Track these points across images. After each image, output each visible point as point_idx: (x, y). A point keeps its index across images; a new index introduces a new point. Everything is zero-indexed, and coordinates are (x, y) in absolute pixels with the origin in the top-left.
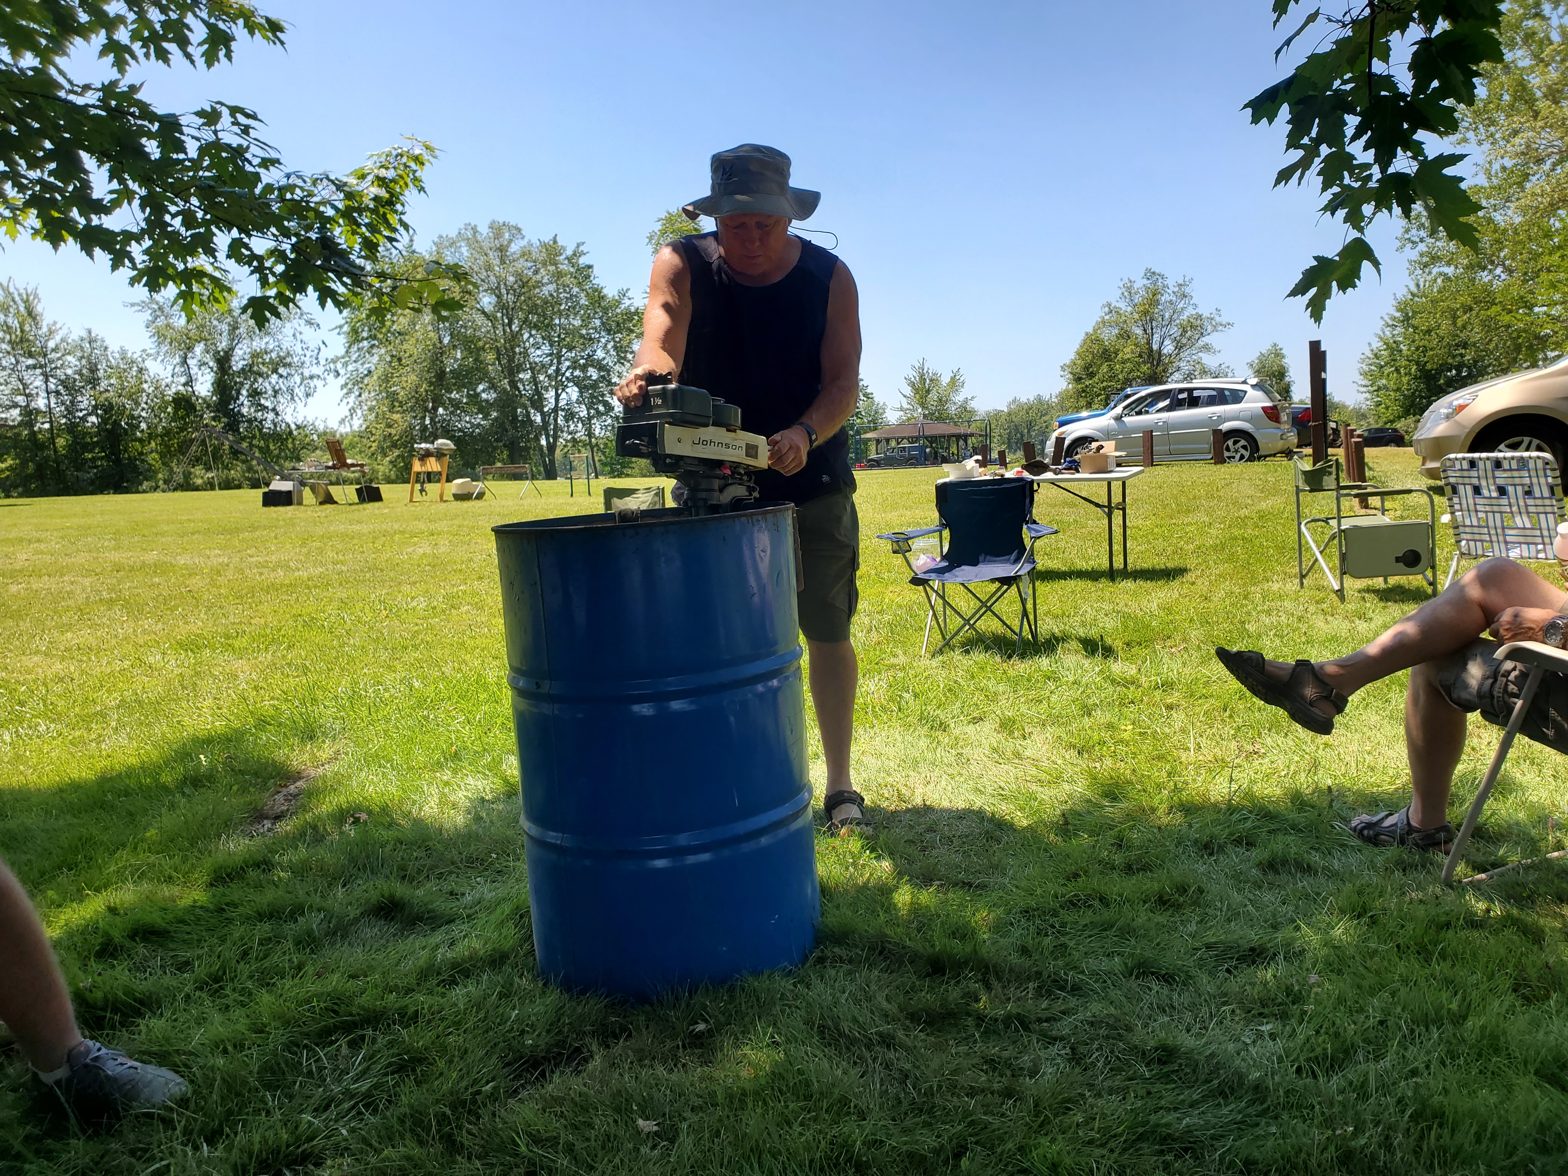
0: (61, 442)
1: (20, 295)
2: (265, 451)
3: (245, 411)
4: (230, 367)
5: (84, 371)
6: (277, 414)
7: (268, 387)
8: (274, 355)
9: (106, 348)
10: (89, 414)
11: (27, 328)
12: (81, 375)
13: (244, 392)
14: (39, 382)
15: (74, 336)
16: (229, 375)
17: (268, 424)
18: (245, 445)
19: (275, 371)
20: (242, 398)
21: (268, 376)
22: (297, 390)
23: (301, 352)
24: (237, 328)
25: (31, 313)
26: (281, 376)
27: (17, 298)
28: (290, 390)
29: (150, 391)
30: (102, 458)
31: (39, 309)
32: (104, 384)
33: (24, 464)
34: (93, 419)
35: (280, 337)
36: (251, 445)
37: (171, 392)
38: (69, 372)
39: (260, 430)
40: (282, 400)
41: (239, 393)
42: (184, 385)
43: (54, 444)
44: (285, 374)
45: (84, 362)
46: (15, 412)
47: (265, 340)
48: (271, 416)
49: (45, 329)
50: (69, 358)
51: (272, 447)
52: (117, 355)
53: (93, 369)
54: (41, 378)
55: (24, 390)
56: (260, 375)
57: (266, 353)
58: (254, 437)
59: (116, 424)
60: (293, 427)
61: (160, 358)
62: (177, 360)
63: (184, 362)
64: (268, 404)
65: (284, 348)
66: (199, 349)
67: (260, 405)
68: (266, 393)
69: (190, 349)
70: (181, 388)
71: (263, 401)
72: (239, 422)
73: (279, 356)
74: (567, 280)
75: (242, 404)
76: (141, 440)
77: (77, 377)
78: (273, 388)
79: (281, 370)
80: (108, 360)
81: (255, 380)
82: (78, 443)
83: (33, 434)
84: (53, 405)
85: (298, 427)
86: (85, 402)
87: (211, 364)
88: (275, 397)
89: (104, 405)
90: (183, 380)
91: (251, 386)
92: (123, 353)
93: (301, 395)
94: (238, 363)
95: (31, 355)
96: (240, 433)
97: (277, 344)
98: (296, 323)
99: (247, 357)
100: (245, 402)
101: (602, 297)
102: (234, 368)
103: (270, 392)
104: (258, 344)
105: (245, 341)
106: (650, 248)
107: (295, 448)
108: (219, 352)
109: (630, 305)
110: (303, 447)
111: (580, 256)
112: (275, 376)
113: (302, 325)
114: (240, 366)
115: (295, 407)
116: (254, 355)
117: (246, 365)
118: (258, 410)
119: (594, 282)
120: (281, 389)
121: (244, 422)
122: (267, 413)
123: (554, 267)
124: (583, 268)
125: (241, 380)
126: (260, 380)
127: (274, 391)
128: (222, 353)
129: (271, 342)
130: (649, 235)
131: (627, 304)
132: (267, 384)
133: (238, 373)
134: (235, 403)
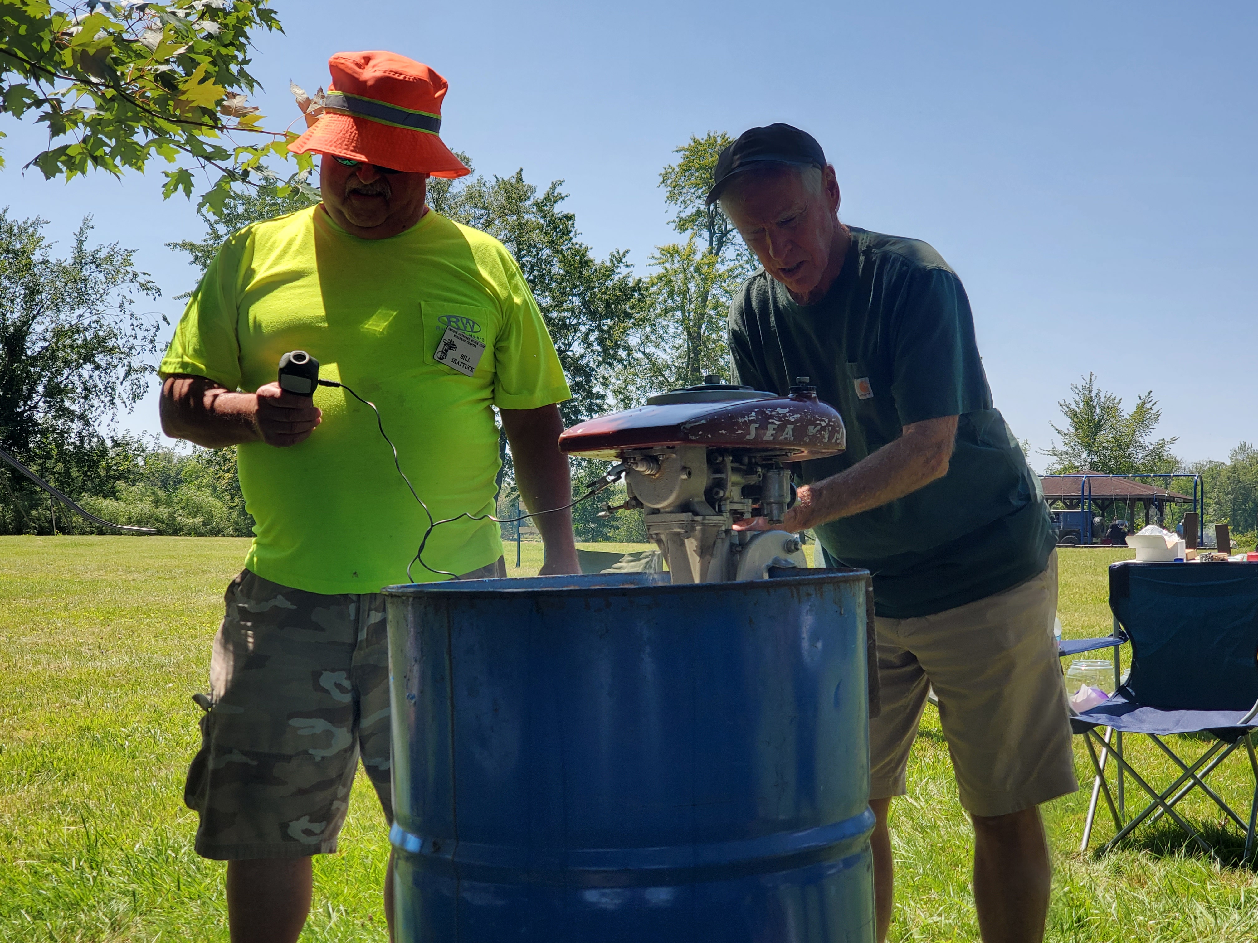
2: (65, 479)
3: (39, 416)
4: (23, 350)
6: (87, 423)
7: (78, 383)
8: (89, 335)
13: (40, 389)
16: (21, 362)
17: (73, 438)
18: (34, 468)
19: (89, 358)
20: (36, 398)
21: (79, 366)
22: (119, 389)
23: (129, 332)
24: (39, 292)
26: (98, 367)
28: (110, 389)
35: (101, 307)
36: (43, 470)
39: (60, 446)
40: (96, 403)
41: (32, 391)
44: (103, 364)
47: (78, 312)
48: (77, 426)
51: (74, 472)
56: (67, 363)
57: (78, 332)
58: (48, 456)
60: (109, 443)
64: (75, 407)
65: (106, 323)
67: (63, 409)
68: (73, 390)
71: (67, 403)
72: (29, 433)
73: (96, 336)
74: (535, 236)
75: (35, 407)
78: (84, 383)
79: (100, 359)
81: (59, 372)
85: (116, 444)
88: (86, 397)
91: (51, 379)
93: (124, 396)
94: (34, 346)
96: (29, 450)
97: (95, 318)
98: (125, 288)
99: (49, 335)
100: (41, 404)
101: (585, 263)
102: (29, 352)
103: (79, 390)
104: (67, 317)
105: (47, 313)
106: (664, 192)
107: (108, 477)
108: (7, 327)
109: (628, 275)
110: (121, 476)
111: (556, 202)
112: (88, 367)
113: (134, 290)
114: (37, 349)
115: (114, 415)
116: (59, 333)
117: (46, 348)
118: (59, 417)
119: (574, 241)
120: (95, 386)
121: (36, 433)
122: (72, 421)
123: (515, 218)
124: (559, 219)
125: (38, 370)
126: (66, 372)
127: (85, 389)
128: (12, 330)
129: (87, 315)
130: (663, 172)
131: (624, 274)
132: (76, 378)
133: (33, 360)
134: (25, 404)
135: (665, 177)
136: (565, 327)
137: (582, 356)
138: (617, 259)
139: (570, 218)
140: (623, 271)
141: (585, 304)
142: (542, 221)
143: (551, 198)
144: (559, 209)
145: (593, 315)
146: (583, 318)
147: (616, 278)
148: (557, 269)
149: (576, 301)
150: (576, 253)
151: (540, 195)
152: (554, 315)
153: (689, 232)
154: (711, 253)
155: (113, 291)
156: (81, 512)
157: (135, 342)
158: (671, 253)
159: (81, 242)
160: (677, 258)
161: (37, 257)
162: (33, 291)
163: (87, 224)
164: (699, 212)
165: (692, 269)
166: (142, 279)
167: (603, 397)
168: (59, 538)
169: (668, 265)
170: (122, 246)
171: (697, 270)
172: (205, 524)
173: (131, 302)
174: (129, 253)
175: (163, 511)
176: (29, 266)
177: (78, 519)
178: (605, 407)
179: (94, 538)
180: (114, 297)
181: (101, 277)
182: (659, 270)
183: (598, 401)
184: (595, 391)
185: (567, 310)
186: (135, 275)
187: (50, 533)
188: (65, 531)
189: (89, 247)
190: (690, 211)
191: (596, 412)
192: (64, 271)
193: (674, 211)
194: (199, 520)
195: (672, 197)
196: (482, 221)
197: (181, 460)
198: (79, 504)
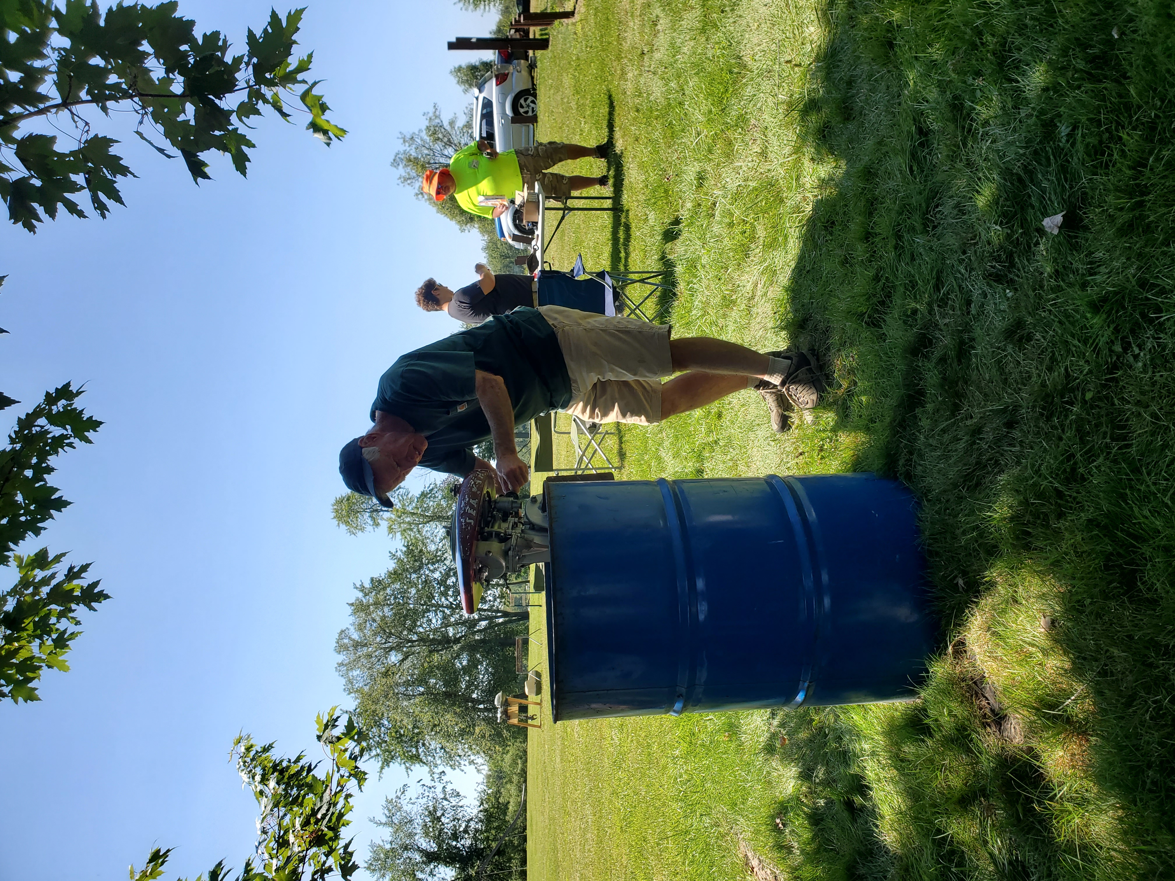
2: (499, 829)
3: (468, 842)
4: (434, 853)
6: (471, 819)
7: (451, 824)
8: (427, 819)
13: (454, 843)
16: (441, 853)
17: (479, 826)
18: (494, 845)
19: (439, 819)
20: (459, 845)
21: (443, 824)
22: (454, 803)
24: (406, 845)
26: (443, 815)
28: (455, 808)
35: (414, 814)
36: (494, 840)
39: (483, 832)
40: (461, 814)
41: (455, 847)
44: (441, 812)
47: (416, 825)
48: (472, 824)
51: (496, 824)
56: (441, 830)
57: (426, 825)
58: (488, 838)
60: (481, 808)
64: (463, 825)
67: (464, 831)
68: (455, 827)
71: (461, 829)
72: (476, 848)
73: (428, 816)
74: (381, 597)
75: (463, 845)
78: (451, 821)
79: (439, 814)
81: (446, 834)
85: (482, 804)
87: (432, 866)
88: (458, 820)
91: (449, 838)
94: (433, 847)
96: (485, 848)
97: (419, 817)
98: (404, 802)
99: (428, 840)
100: (462, 843)
101: (395, 572)
102: (436, 849)
103: (455, 823)
104: (419, 831)
105: (416, 840)
106: (360, 534)
107: (498, 808)
108: (423, 861)
109: (401, 551)
110: (497, 801)
111: (364, 587)
112: (443, 819)
113: (405, 797)
114: (435, 845)
115: (467, 806)
116: (426, 834)
117: (434, 841)
118: (468, 833)
119: (383, 577)
120: (453, 815)
121: (476, 845)
122: (470, 826)
123: (371, 607)
124: (372, 585)
125: (445, 845)
126: (446, 830)
127: (454, 820)
128: (425, 858)
129: (417, 821)
130: (349, 534)
132: (449, 825)
133: (440, 846)
134: (462, 851)
135: (352, 533)
136: (426, 581)
137: (441, 572)
138: (393, 556)
139: (372, 579)
140: (399, 553)
141: (415, 572)
142: (373, 594)
143: (362, 589)
144: (367, 585)
145: (420, 567)
146: (422, 572)
147: (402, 557)
148: (397, 586)
149: (414, 576)
150: (390, 577)
151: (360, 595)
152: (420, 586)
153: (380, 521)
155: (405, 808)
156: (515, 821)
157: (431, 796)
158: (390, 529)
160: (393, 527)
161: (388, 846)
162: (406, 848)
163: (373, 821)
164: (370, 517)
165: (399, 520)
166: (399, 794)
168: (528, 832)
169: (397, 531)
170: (384, 803)
171: (399, 517)
172: (521, 758)
173: (411, 799)
174: (387, 801)
175: (515, 778)
176: (393, 850)
177: (519, 823)
179: (528, 814)
180: (408, 808)
181: (398, 813)
182: (398, 535)
185: (418, 580)
186: (397, 797)
187: (526, 837)
188: (525, 829)
189: (384, 820)
190: (369, 521)
192: (395, 832)
193: (369, 528)
194: (519, 761)
195: (362, 529)
197: (490, 770)
198: (512, 822)
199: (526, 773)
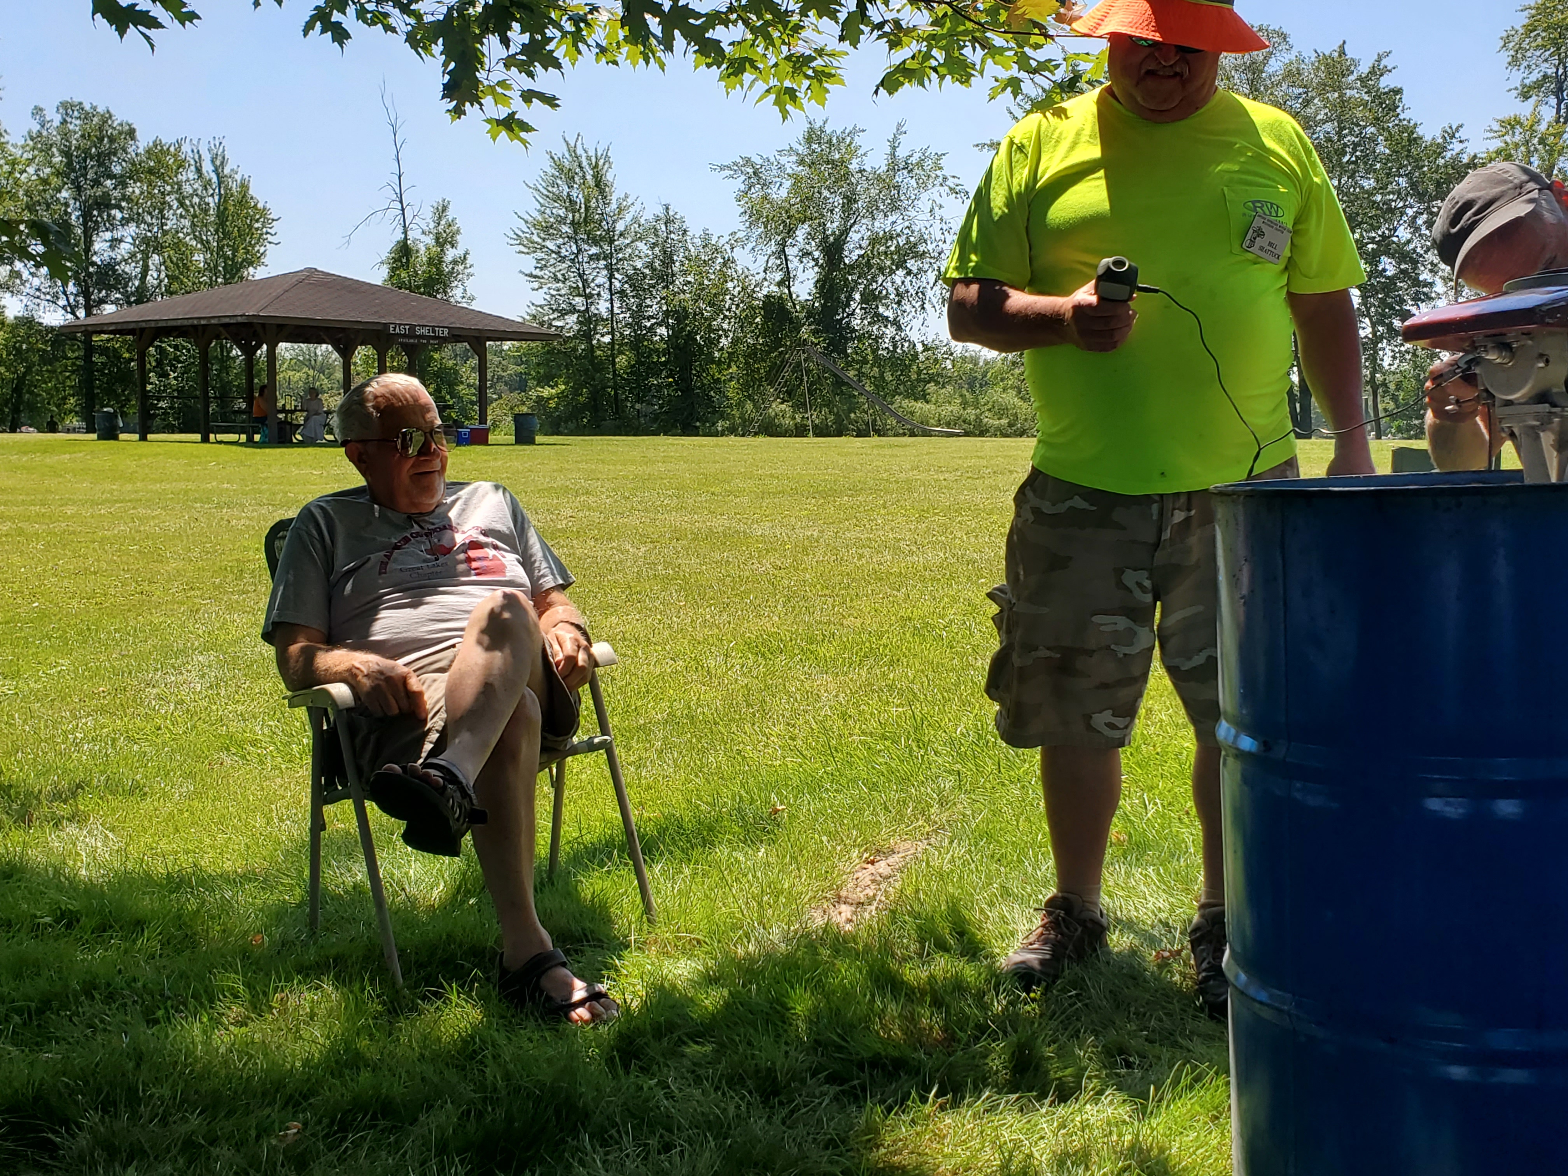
0: (622, 361)
1: (589, 158)
2: (880, 383)
3: (856, 323)
4: (841, 259)
5: (657, 264)
6: (899, 328)
7: (891, 290)
8: (902, 241)
9: (685, 231)
10: (660, 325)
11: (593, 204)
12: (653, 269)
13: (857, 296)
14: (601, 279)
15: (647, 216)
16: (840, 270)
17: (887, 344)
18: (852, 373)
19: (901, 264)
20: (853, 305)
21: (892, 272)
22: (929, 293)
23: (939, 236)
24: (856, 201)
25: (600, 184)
26: (909, 273)
27: (585, 163)
28: (921, 294)
29: (736, 293)
30: (670, 385)
31: (609, 177)
32: (679, 281)
33: (576, 392)
34: (662, 331)
35: (913, 213)
36: (860, 374)
37: (761, 294)
38: (639, 264)
39: (875, 351)
40: (908, 308)
41: (850, 298)
42: (780, 284)
43: (614, 364)
44: (915, 270)
45: (657, 250)
46: (572, 319)
47: (891, 219)
48: (890, 331)
49: (614, 206)
50: (641, 245)
51: (888, 376)
52: (698, 242)
53: (668, 259)
54: (605, 272)
55: (584, 290)
56: (881, 270)
57: (891, 238)
58: (865, 361)
59: (691, 337)
60: (920, 347)
61: (750, 246)
62: (773, 247)
63: (781, 252)
64: (889, 314)
65: (916, 229)
66: (801, 232)
67: (878, 315)
68: (886, 297)
69: (790, 232)
70: (774, 288)
71: (881, 310)
72: (847, 340)
73: (908, 242)
75: (853, 314)
76: (719, 363)
77: (647, 271)
78: (897, 289)
79: (912, 264)
80: (687, 249)
81: (874, 279)
82: (643, 364)
83: (591, 349)
84: (616, 311)
85: (926, 348)
86: (654, 307)
87: (816, 254)
88: (899, 303)
89: (676, 312)
90: (778, 276)
91: (866, 287)
92: (706, 237)
93: (934, 300)
94: (852, 254)
95: (596, 242)
96: (847, 356)
97: (907, 224)
98: (935, 193)
99: (864, 244)
100: (858, 311)
101: (1414, 141)
102: (847, 261)
103: (892, 296)
104: (882, 224)
105: (863, 221)
106: (1505, 57)
107: (919, 380)
108: (827, 237)
109: (1462, 152)
110: (932, 379)
111: (1382, 75)
112: (901, 273)
113: (944, 195)
114: (855, 258)
115: (924, 320)
116: (875, 241)
117: (862, 256)
118: (874, 323)
119: (1401, 117)
120: (907, 292)
121: (853, 339)
122: (886, 326)
123: (1336, 95)
124: (1385, 93)
125: (855, 277)
126: (880, 279)
127: (898, 295)
128: (832, 239)
129: (900, 221)
130: (1505, 34)
131: (1457, 150)
132: (889, 284)
133: (852, 267)
134: (844, 311)
135: (1507, 40)
136: (1392, 211)
137: (1409, 242)
138: (1451, 134)
139: (1398, 91)
140: (1456, 147)
141: (1413, 185)
142: (1366, 97)
143: (1377, 71)
144: (1386, 82)
145: (1421, 196)
146: (1410, 200)
147: (1448, 155)
148: (1382, 149)
149: (1403, 182)
150: (1406, 129)
151: (1364, 69)
152: (1378, 198)
153: (1533, 100)
154: (1558, 121)
155: (924, 196)
156: (894, 414)
157: (945, 247)
158: (1511, 124)
159: (894, 148)
160: (1518, 129)
161: (854, 166)
162: (850, 200)
163: (900, 130)
164: (1545, 76)
165: (1536, 141)
166: (951, 182)
167: (1431, 285)
168: (875, 440)
169: (1508, 138)
170: (932, 150)
171: (1542, 141)
172: (1010, 425)
173: (941, 207)
174: (940, 156)
175: (971, 413)
176: (847, 174)
177: (892, 421)
178: (1433, 295)
179: (907, 440)
180: (924, 204)
181: (913, 182)
182: (1498, 144)
183: (1425, 290)
184: (1421, 278)
185: (1393, 193)
186: (945, 179)
187: (867, 435)
188: (880, 433)
189: (902, 153)
190: (1535, 76)
191: (1423, 301)
192: (879, 178)
193: (1517, 77)
194: (1005, 421)
195: (1515, 62)
196: (1300, 100)
197: (987, 363)
198: (892, 407)
199: (982, 434)
